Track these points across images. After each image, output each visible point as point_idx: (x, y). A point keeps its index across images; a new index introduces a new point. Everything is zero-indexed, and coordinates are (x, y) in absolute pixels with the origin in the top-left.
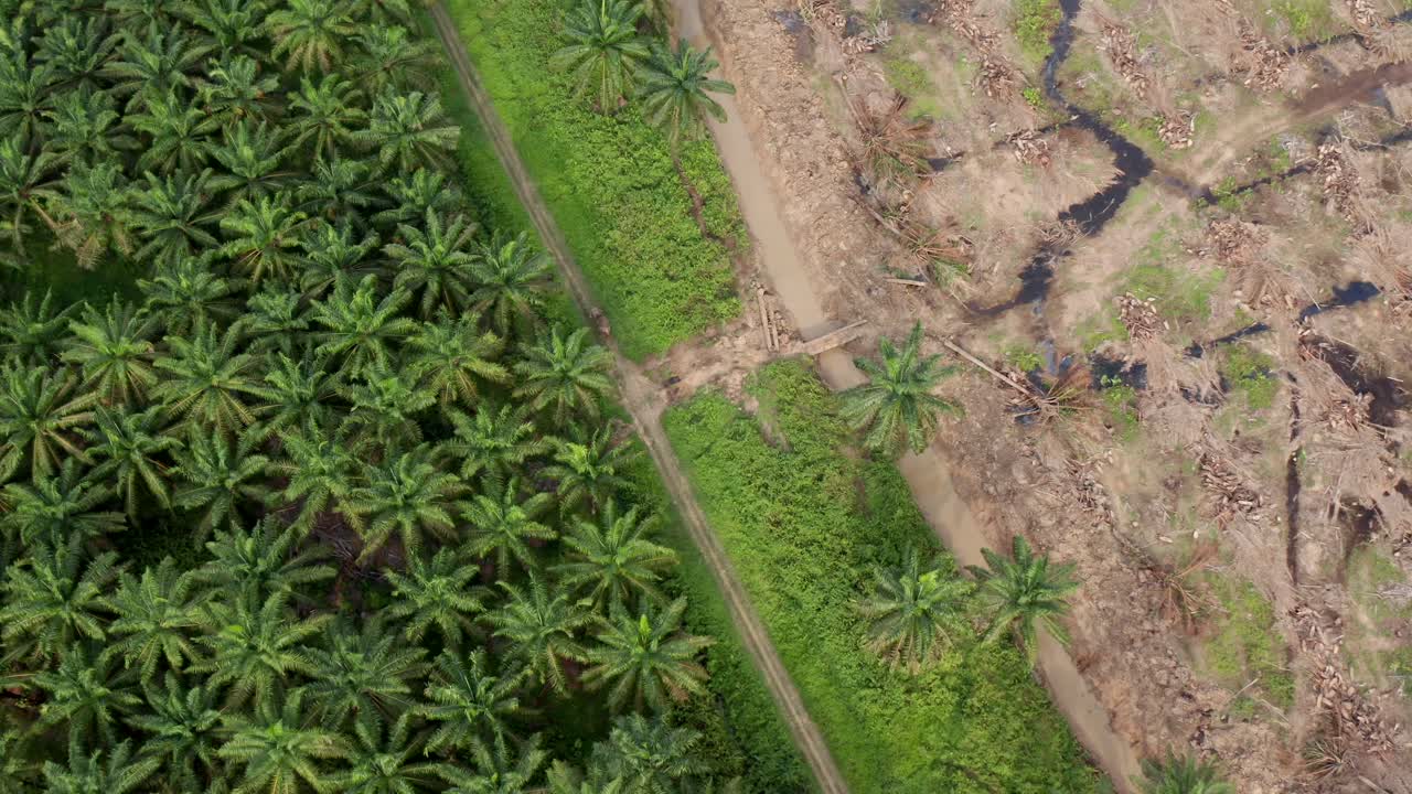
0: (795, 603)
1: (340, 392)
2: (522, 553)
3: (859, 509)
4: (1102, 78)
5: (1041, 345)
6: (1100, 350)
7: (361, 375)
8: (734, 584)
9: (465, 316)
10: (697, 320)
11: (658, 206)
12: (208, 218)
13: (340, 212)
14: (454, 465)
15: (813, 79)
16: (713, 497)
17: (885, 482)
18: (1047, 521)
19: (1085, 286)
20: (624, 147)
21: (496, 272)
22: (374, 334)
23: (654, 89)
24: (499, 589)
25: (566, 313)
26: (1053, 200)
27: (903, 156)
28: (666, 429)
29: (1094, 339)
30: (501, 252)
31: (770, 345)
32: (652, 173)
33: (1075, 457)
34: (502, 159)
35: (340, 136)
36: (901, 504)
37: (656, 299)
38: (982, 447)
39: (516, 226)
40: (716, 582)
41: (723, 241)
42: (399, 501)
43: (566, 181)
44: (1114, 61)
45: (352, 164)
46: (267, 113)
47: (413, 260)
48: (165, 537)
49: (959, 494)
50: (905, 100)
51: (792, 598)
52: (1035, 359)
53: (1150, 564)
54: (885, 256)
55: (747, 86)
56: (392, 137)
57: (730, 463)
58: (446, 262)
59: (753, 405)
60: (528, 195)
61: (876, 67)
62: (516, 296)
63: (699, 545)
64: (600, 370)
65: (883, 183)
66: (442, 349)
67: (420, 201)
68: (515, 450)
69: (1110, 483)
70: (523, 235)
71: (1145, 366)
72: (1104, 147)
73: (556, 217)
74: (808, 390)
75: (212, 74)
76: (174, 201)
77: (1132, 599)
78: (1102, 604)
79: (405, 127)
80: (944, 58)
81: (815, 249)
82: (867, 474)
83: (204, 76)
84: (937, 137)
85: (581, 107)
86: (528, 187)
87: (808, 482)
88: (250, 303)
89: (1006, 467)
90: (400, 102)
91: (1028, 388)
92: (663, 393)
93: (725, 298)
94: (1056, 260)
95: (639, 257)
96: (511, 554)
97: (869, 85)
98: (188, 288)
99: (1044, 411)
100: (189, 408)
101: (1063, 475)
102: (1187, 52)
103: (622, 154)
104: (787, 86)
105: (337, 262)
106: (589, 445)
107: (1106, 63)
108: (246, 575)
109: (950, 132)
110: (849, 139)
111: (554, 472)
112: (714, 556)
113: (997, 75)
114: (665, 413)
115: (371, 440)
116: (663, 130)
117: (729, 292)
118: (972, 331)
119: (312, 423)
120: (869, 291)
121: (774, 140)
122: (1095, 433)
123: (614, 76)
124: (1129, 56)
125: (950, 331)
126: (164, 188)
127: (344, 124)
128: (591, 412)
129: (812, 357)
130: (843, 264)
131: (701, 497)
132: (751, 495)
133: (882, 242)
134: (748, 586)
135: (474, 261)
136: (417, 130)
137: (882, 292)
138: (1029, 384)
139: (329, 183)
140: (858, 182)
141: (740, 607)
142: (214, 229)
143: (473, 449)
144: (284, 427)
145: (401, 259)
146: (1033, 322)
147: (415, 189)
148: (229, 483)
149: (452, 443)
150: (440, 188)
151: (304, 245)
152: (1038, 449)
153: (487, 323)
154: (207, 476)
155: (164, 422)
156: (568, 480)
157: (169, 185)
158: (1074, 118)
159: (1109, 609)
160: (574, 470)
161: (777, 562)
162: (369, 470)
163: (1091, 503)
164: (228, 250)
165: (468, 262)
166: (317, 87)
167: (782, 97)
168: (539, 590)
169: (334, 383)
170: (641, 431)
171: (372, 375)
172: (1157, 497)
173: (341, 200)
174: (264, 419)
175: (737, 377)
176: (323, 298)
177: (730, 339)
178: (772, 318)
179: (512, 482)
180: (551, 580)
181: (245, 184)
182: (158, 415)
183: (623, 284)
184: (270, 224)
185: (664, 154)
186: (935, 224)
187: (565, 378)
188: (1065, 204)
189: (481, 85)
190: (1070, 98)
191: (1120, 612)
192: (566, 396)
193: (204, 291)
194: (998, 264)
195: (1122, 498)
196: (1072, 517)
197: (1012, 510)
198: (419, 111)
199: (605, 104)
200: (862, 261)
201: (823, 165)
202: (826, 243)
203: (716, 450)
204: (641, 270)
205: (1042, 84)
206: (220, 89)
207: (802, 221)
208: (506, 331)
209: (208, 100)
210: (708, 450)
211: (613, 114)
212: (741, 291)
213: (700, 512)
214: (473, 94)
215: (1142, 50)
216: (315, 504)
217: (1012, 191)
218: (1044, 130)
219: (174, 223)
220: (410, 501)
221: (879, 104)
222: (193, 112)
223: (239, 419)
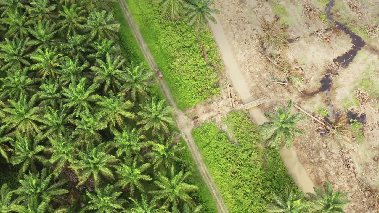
0: (240, 203)
1: (72, 122)
2: (139, 186)
3: (264, 168)
4: (346, 12)
5: (328, 107)
6: (350, 109)
7: (79, 116)
8: (218, 195)
9: (119, 94)
10: (205, 95)
11: (191, 54)
12: (27, 56)
13: (75, 54)
14: (113, 151)
15: (246, 10)
16: (211, 162)
17: (274, 158)
18: (332, 173)
19: (344, 86)
20: (179, 32)
21: (132, 78)
22: (85, 100)
23: (191, 11)
24: (130, 200)
25: (157, 92)
26: (332, 55)
27: (278, 38)
28: (193, 136)
29: (348, 105)
30: (134, 70)
31: (231, 105)
32: (189, 42)
33: (342, 149)
34: (135, 36)
35: (77, 27)
36: (280, 166)
37: (190, 87)
38: (309, 144)
39: (140, 60)
40: (211, 195)
41: (214, 67)
42: (92, 166)
43: (158, 44)
44: (350, 6)
45: (80, 36)
46: (51, 18)
47: (101, 72)
48: (10, 172)
49: (300, 162)
50: (278, 18)
51: (239, 201)
52: (327, 112)
53: (369, 189)
54: (273, 73)
55: (223, 12)
56: (96, 27)
57: (217, 149)
58: (113, 73)
59: (225, 127)
60: (144, 49)
61: (268, 6)
62: (139, 87)
63: (205, 180)
64: (169, 115)
65: (271, 47)
66: (110, 107)
67: (104, 50)
68: (137, 146)
69: (354, 159)
70: (142, 64)
71: (365, 115)
72: (348, 36)
73: (154, 57)
74: (245, 122)
75: (31, 4)
76: (15, 49)
77: (363, 202)
78: (353, 204)
79: (100, 23)
80: (292, 4)
81: (247, 70)
82: (267, 154)
83: (29, 5)
84: (290, 31)
85: (164, 18)
86: (144, 46)
87: (246, 157)
88: (41, 87)
89: (318, 153)
90: (98, 14)
91: (324, 123)
92: (192, 122)
93: (215, 88)
94: (333, 76)
95: (184, 72)
96: (135, 186)
97: (266, 13)
98: (18, 81)
99: (330, 131)
100: (17, 126)
101: (338, 155)
102: (374, 4)
103: (178, 35)
104: (237, 12)
105: (73, 72)
106: (165, 145)
107: (347, 7)
108: (33, 193)
109: (294, 30)
110: (259, 31)
111: (152, 154)
112: (210, 184)
113: (311, 10)
114: (193, 130)
115: (82, 141)
116: (193, 27)
117: (216, 86)
118: (304, 101)
119: (60, 134)
120: (267, 86)
121: (233, 31)
122: (349, 140)
123: (176, 6)
124: (355, 5)
125: (296, 101)
126: (11, 45)
127: (78, 22)
128: (166, 131)
129: (247, 110)
130: (257, 76)
131: (206, 161)
132: (224, 162)
133: (271, 68)
134: (223, 196)
135: (124, 73)
136: (104, 25)
137: (272, 86)
138: (325, 121)
139: (72, 43)
140: (262, 46)
141: (220, 204)
142: (29, 59)
143: (121, 145)
144: (50, 135)
145: (96, 72)
146: (326, 99)
147: (102, 46)
148: (30, 156)
149: (113, 143)
150: (112, 46)
151: (61, 66)
152: (329, 145)
153: (127, 97)
154: (22, 152)
155: (8, 131)
156: (157, 158)
157: (13, 43)
158: (337, 26)
159: (355, 206)
160: (160, 154)
161: (234, 187)
162: (81, 154)
163: (348, 166)
164: (33, 67)
165: (121, 74)
166: (69, 9)
167: (235, 16)
168: (145, 202)
169: (70, 119)
170: (184, 136)
171: (83, 116)
172: (371, 164)
173: (76, 50)
174: (44, 131)
175: (219, 117)
176: (67, 86)
177: (217, 102)
178: (232, 95)
179: (136, 159)
180: (150, 198)
181: (42, 43)
182: (5, 129)
183: (178, 82)
184: (49, 58)
185: (193, 35)
186: (290, 62)
187: (156, 118)
188: (335, 56)
189: (129, 10)
190: (335, 19)
191: (359, 207)
192: (157, 126)
193: (24, 83)
194: (313, 77)
195: (359, 164)
196: (342, 171)
197: (320, 168)
198: (105, 18)
199: (172, 17)
200: (264, 75)
201: (250, 40)
202: (252, 68)
203: (211, 144)
204: (185, 77)
205: (326, 13)
206: (34, 9)
207: (242, 60)
208: (135, 99)
209: (30, 13)
210: (208, 144)
211: (175, 21)
212: (221, 85)
213: (206, 167)
214: (126, 13)
215: (359, 3)
216: (61, 165)
217: (317, 51)
218: (327, 30)
219: (14, 57)
220: (96, 165)
221: (270, 19)
222: (24, 17)
223: (35, 131)
